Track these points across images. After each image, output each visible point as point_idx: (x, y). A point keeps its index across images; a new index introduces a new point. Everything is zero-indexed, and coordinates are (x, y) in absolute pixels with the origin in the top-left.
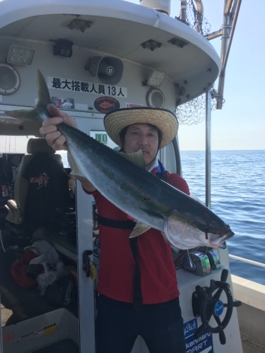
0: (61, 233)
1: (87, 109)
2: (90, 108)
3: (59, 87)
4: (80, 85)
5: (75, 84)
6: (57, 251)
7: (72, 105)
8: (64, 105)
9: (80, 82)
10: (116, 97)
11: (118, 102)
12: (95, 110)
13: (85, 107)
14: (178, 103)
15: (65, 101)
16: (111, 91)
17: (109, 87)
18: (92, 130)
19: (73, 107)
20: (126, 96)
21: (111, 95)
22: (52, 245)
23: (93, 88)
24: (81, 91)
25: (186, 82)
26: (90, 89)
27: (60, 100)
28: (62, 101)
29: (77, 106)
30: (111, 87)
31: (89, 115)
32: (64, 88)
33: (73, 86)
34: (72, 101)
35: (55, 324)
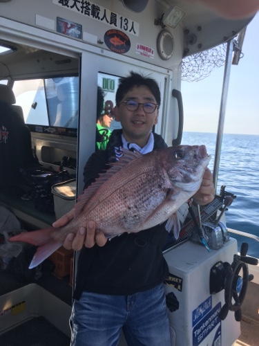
0: (22, 198)
1: (96, 43)
2: (100, 42)
3: (66, 5)
4: (90, 7)
5: (85, 5)
6: (18, 219)
7: (79, 33)
8: (70, 31)
9: (91, 3)
10: (127, 32)
11: (129, 40)
12: (104, 45)
13: (94, 40)
14: (186, 53)
15: (72, 26)
16: (124, 23)
17: (121, 18)
18: (99, 72)
19: (80, 36)
20: (137, 34)
21: (123, 30)
22: (11, 211)
23: (105, 16)
24: (91, 16)
25: (199, 28)
26: (101, 15)
27: (66, 24)
28: (69, 26)
29: (86, 36)
30: (124, 18)
31: (98, 50)
32: (72, 7)
33: (82, 7)
34: (80, 28)
35: (24, 302)
